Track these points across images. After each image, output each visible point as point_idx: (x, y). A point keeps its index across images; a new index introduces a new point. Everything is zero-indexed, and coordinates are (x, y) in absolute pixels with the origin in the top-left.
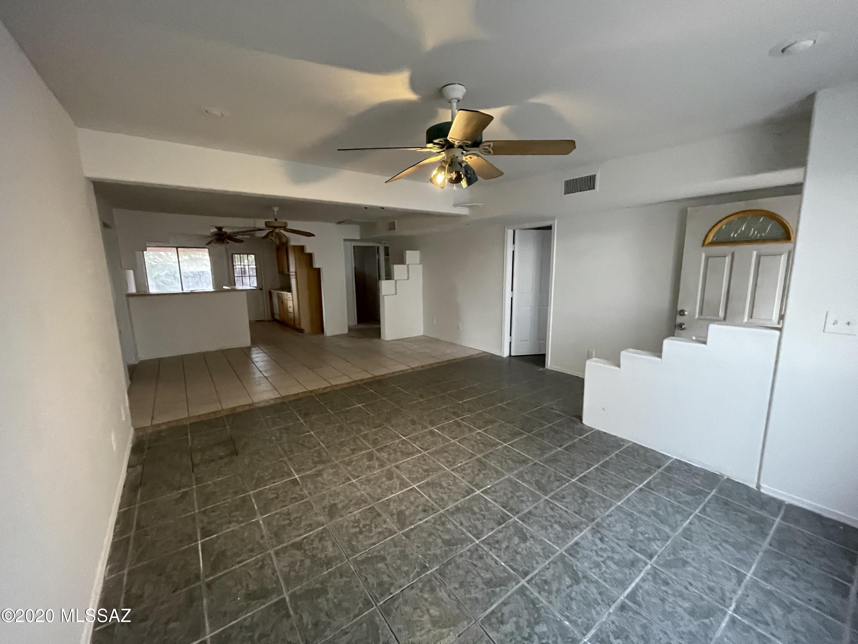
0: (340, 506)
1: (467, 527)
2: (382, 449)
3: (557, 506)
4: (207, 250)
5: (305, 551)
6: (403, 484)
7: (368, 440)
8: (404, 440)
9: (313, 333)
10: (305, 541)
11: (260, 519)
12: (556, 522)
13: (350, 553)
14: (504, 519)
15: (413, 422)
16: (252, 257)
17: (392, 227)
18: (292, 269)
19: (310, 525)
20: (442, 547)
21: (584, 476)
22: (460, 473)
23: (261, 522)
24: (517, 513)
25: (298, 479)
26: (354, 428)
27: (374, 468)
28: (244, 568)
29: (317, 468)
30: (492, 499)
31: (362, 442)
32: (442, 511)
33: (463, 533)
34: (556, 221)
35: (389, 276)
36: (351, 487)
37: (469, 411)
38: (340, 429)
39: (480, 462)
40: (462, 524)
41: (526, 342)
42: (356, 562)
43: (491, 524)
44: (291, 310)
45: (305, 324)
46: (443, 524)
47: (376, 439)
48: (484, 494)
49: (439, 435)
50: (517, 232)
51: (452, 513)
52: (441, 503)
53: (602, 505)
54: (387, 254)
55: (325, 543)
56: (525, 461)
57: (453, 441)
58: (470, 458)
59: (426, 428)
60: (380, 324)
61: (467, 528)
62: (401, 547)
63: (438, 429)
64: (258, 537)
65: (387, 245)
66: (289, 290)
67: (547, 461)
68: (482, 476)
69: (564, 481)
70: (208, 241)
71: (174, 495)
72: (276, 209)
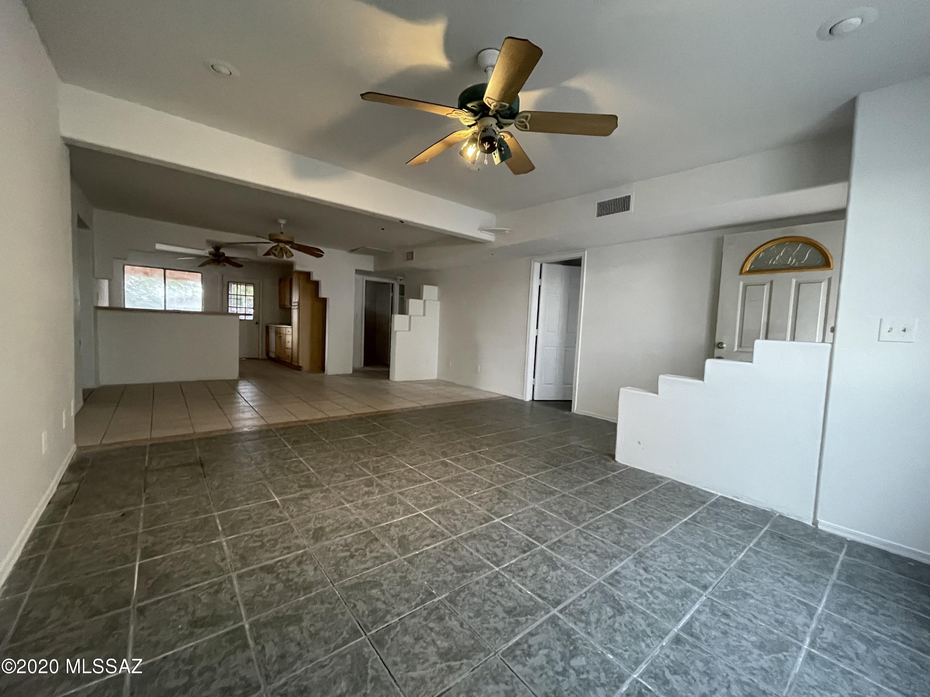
0: (327, 530)
1: (485, 554)
2: (384, 476)
3: (591, 536)
4: (200, 275)
5: (279, 574)
6: (408, 510)
7: (368, 468)
8: (411, 469)
9: (312, 371)
10: (279, 564)
11: (223, 540)
12: (591, 551)
13: (336, 577)
14: (530, 546)
15: (423, 453)
16: (251, 289)
17: (410, 257)
18: (295, 298)
19: (288, 548)
20: (453, 574)
21: (621, 508)
22: (477, 501)
23: (225, 544)
24: (545, 542)
25: (278, 502)
26: (352, 455)
27: (373, 493)
28: (192, 593)
29: (304, 492)
30: (515, 528)
31: (361, 470)
32: (454, 537)
33: (479, 560)
34: (586, 252)
35: (403, 311)
36: (343, 511)
37: (488, 445)
38: (335, 456)
39: (500, 491)
40: (478, 551)
41: (552, 385)
42: (344, 588)
43: (514, 552)
44: (289, 345)
45: (304, 361)
46: (455, 550)
47: (378, 467)
48: (505, 522)
49: (452, 465)
50: (544, 266)
51: (466, 540)
52: (453, 530)
53: (643, 535)
54: (402, 293)
55: (305, 567)
56: (552, 493)
57: (468, 471)
58: (489, 487)
59: (438, 458)
60: (389, 368)
61: (484, 555)
62: (402, 572)
63: (452, 460)
64: (218, 558)
65: (402, 283)
66: (290, 324)
67: (578, 493)
68: (502, 505)
69: (598, 513)
70: (200, 264)
71: (115, 514)
72: (283, 222)
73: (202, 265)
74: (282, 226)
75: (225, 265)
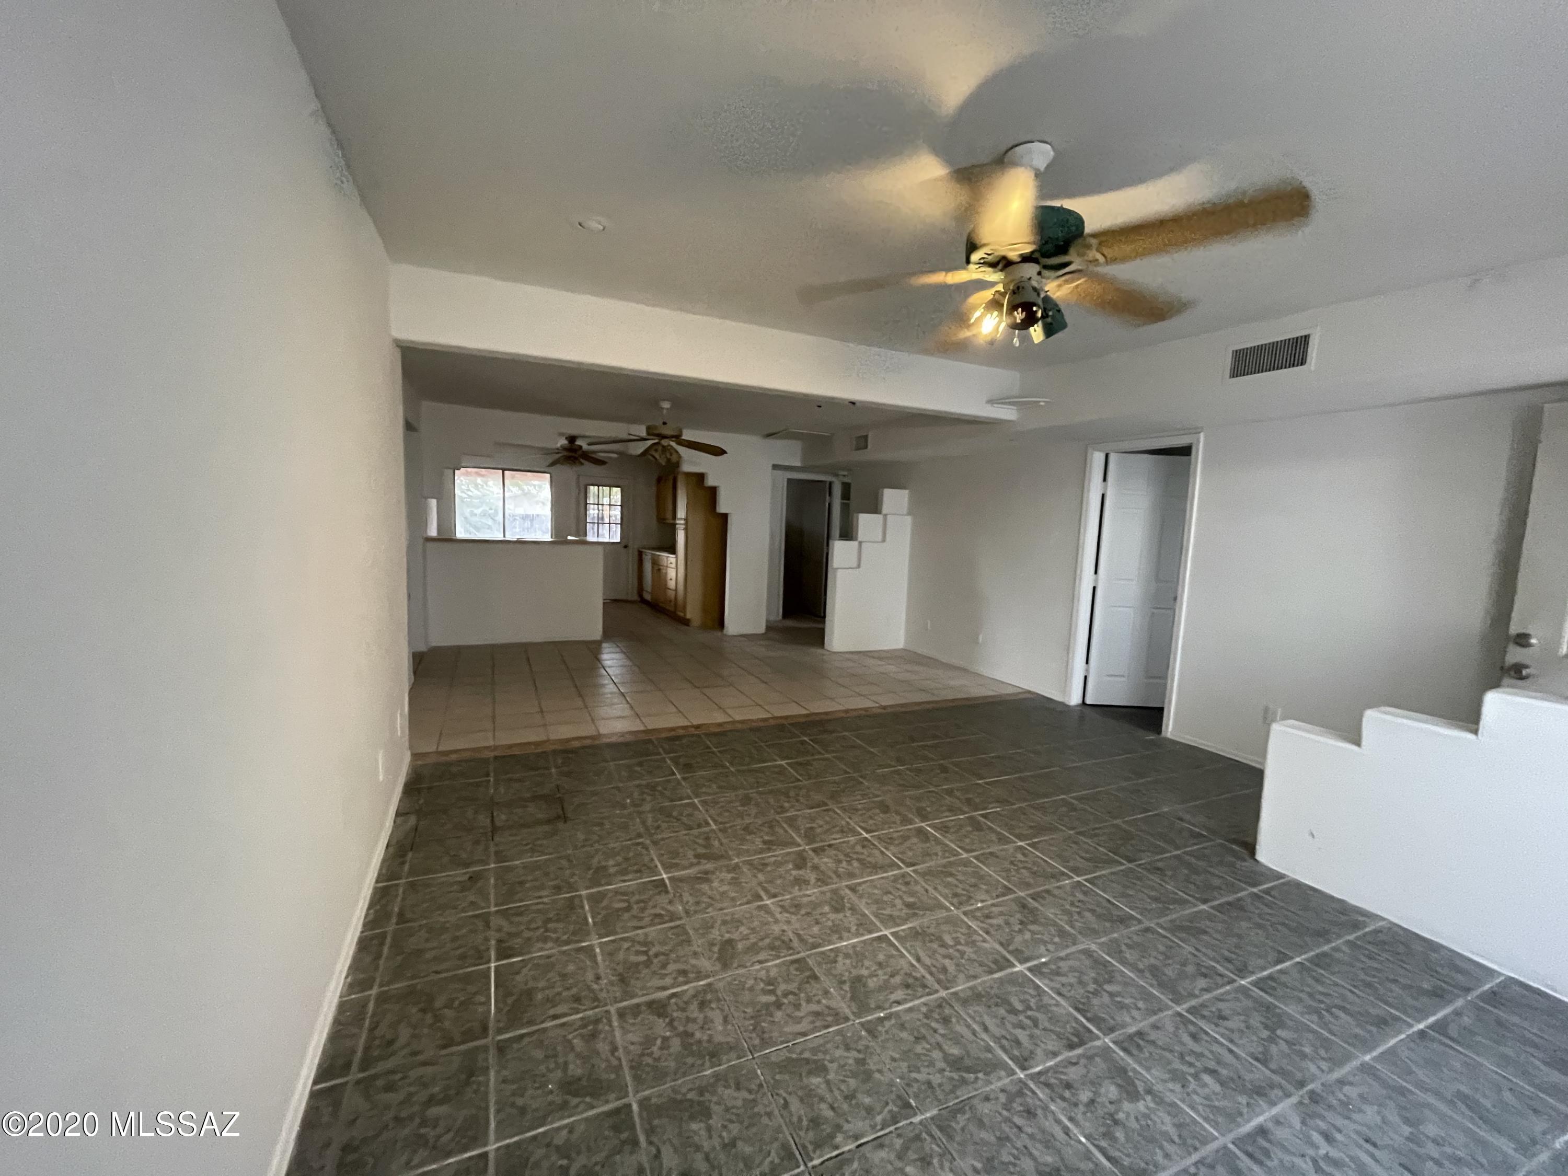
0: (740, 946)
1: (999, 1039)
2: (822, 849)
3: (1206, 1033)
4: (548, 476)
5: (672, 1020)
6: (864, 926)
7: (797, 829)
8: (866, 838)
9: (704, 627)
10: (673, 1001)
11: (595, 941)
12: (1207, 1070)
13: (757, 1041)
14: (1080, 1036)
15: (885, 809)
16: (617, 492)
17: (862, 443)
18: (681, 513)
19: (684, 973)
20: (944, 1070)
21: (1270, 977)
22: (982, 922)
23: (598, 950)
24: (1112, 1030)
25: (667, 881)
26: (772, 801)
27: (807, 882)
28: (562, 1032)
29: (702, 868)
30: (1052, 989)
31: (786, 831)
32: (943, 993)
33: (989, 1049)
34: (1202, 435)
35: (848, 534)
36: (762, 913)
37: (1001, 801)
38: (746, 801)
39: (1024, 906)
40: (986, 1029)
41: (1123, 679)
42: (766, 1063)
43: (1052, 1045)
44: (672, 584)
45: (693, 612)
46: (946, 1021)
47: (811, 828)
48: (1035, 975)
49: (936, 839)
50: (1113, 457)
51: (965, 1002)
52: (942, 977)
53: (1322, 1052)
54: (846, 495)
55: (710, 1014)
56: (1124, 920)
57: (965, 855)
58: (1004, 895)
59: (911, 822)
60: (824, 622)
61: (997, 1039)
62: (859, 1051)
63: (932, 826)
64: (590, 976)
65: (846, 480)
66: (672, 550)
67: (1176, 928)
68: (1028, 936)
69: (1219, 980)
70: (550, 461)
71: (460, 874)
72: (666, 405)
73: (553, 464)
74: (665, 411)
75: (582, 464)
